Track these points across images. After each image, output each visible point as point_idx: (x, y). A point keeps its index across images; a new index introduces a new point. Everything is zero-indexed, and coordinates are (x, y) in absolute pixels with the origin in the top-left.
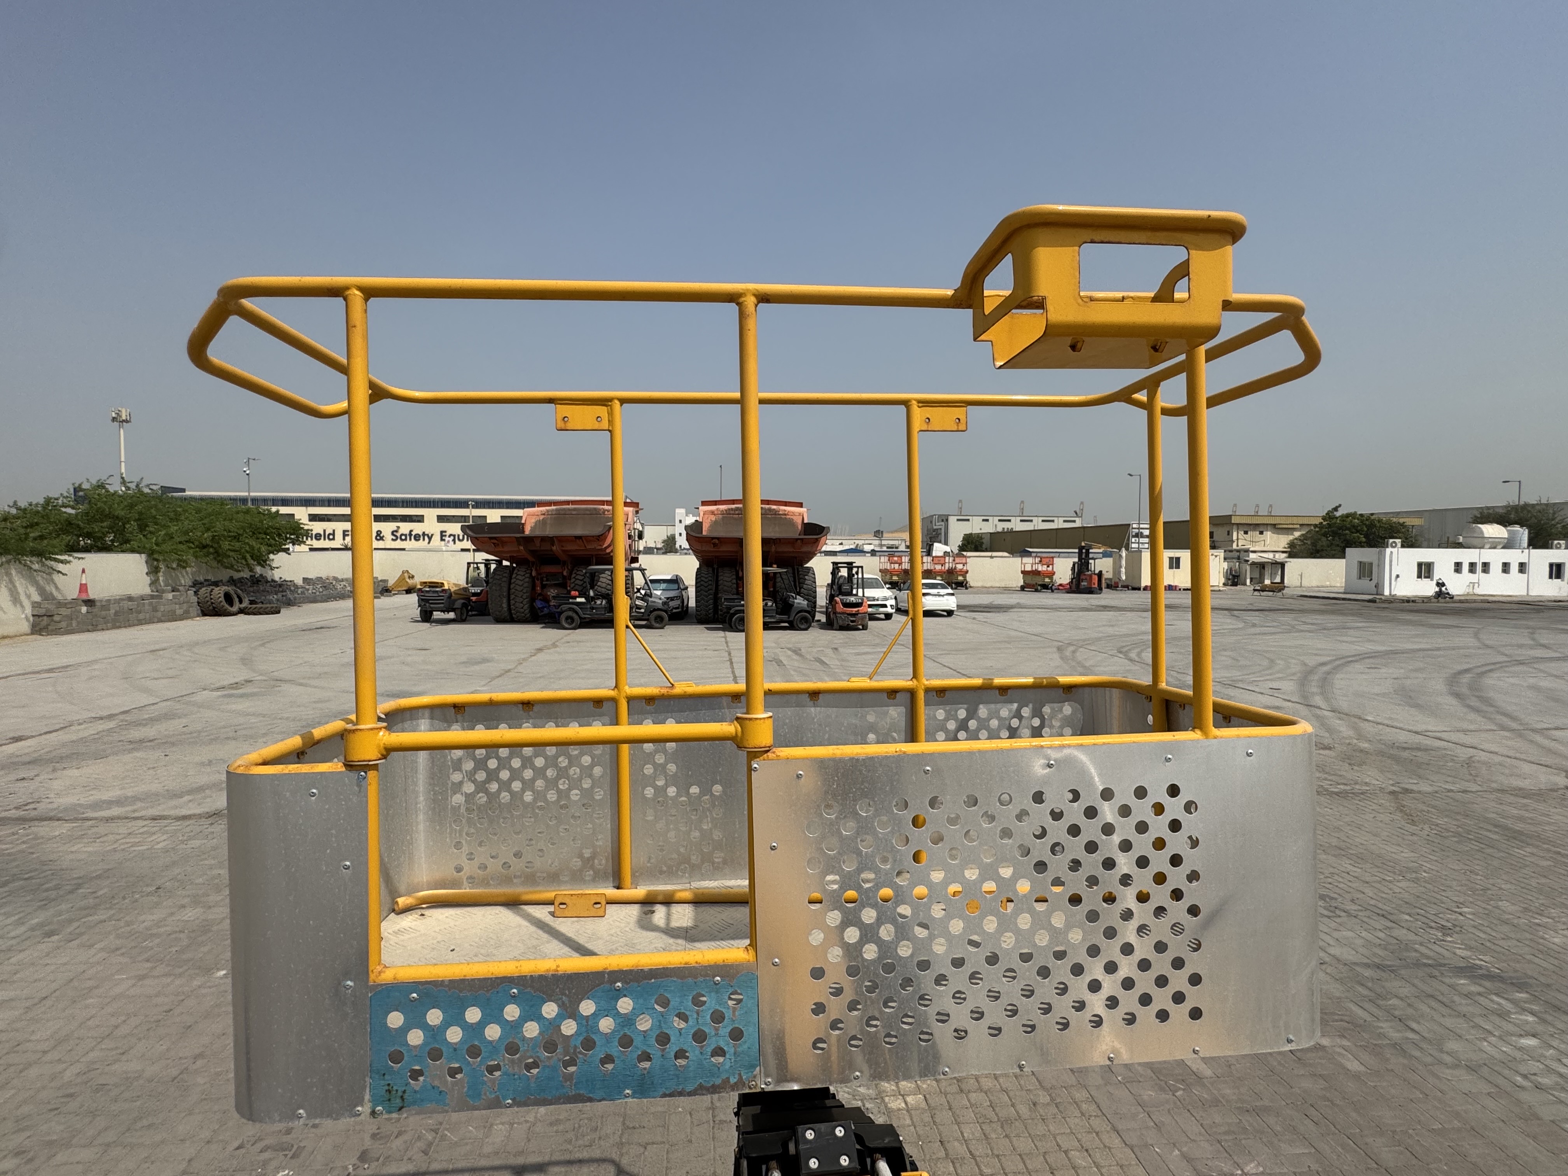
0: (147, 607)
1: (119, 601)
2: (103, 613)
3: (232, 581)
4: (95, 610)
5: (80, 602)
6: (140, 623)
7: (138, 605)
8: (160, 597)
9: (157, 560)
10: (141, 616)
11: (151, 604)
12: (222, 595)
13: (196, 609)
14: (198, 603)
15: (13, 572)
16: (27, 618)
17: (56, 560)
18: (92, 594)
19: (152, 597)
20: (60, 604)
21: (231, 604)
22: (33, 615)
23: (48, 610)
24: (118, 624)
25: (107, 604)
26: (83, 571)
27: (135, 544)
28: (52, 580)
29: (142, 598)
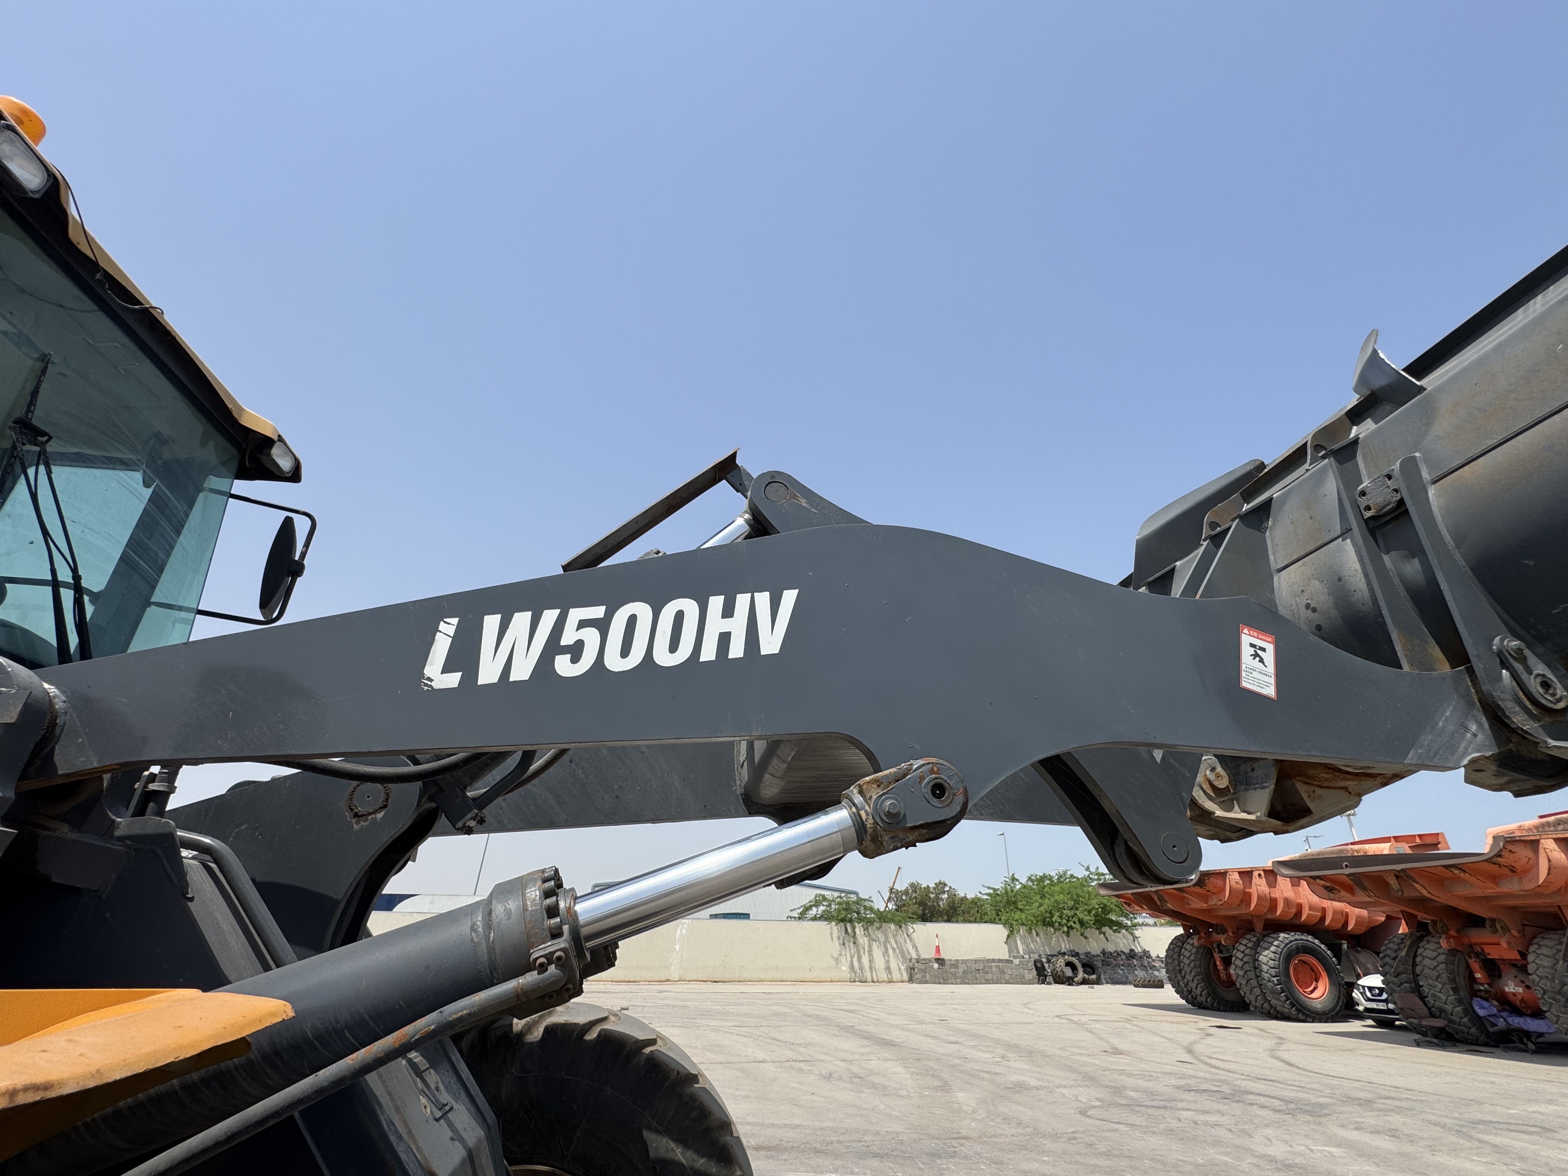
0: (994, 969)
1: (967, 961)
2: (953, 970)
4: (946, 967)
5: (933, 960)
6: (988, 982)
8: (1011, 962)
9: (1012, 928)
10: (989, 976)
11: (1005, 967)
16: (905, 970)
18: (943, 955)
19: (1005, 961)
21: (1075, 973)
22: (907, 967)
23: (915, 964)
24: (966, 981)
25: (956, 964)
26: (937, 936)
29: (991, 962)
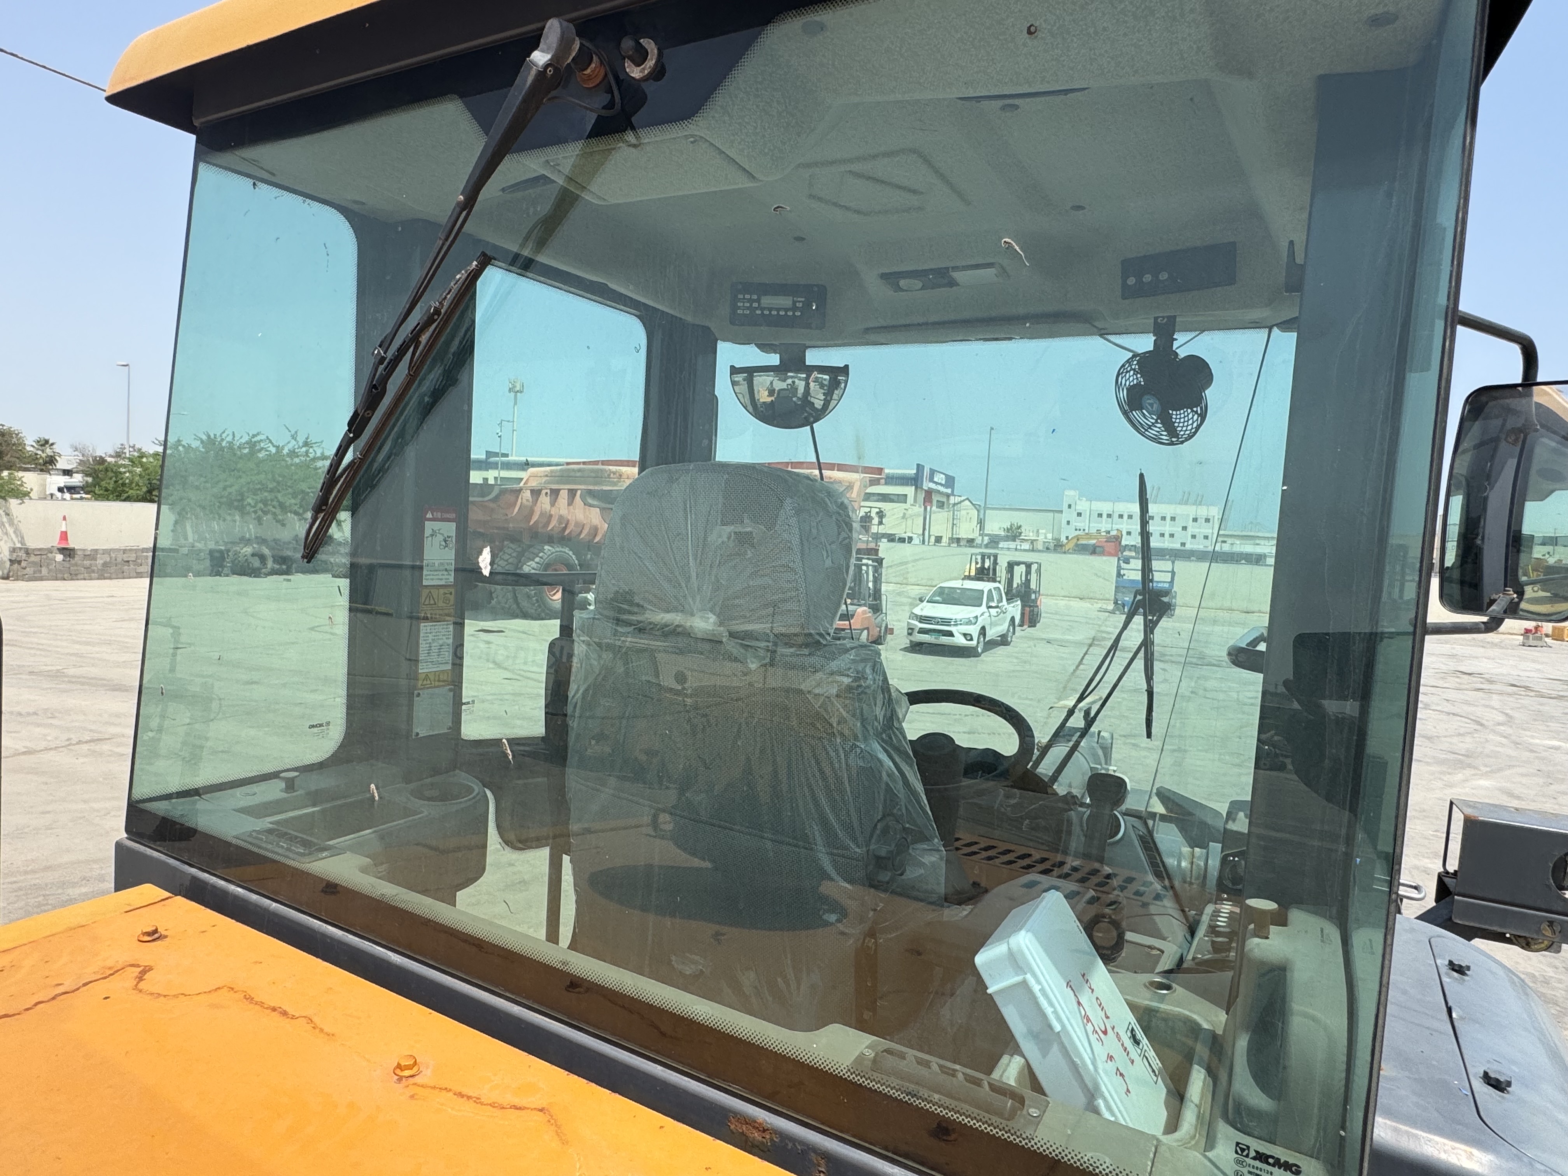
1: (111, 552)
4: (76, 559)
5: (55, 550)
6: (139, 575)
18: (73, 544)
20: (33, 552)
22: (9, 560)
23: (20, 556)
26: (64, 519)
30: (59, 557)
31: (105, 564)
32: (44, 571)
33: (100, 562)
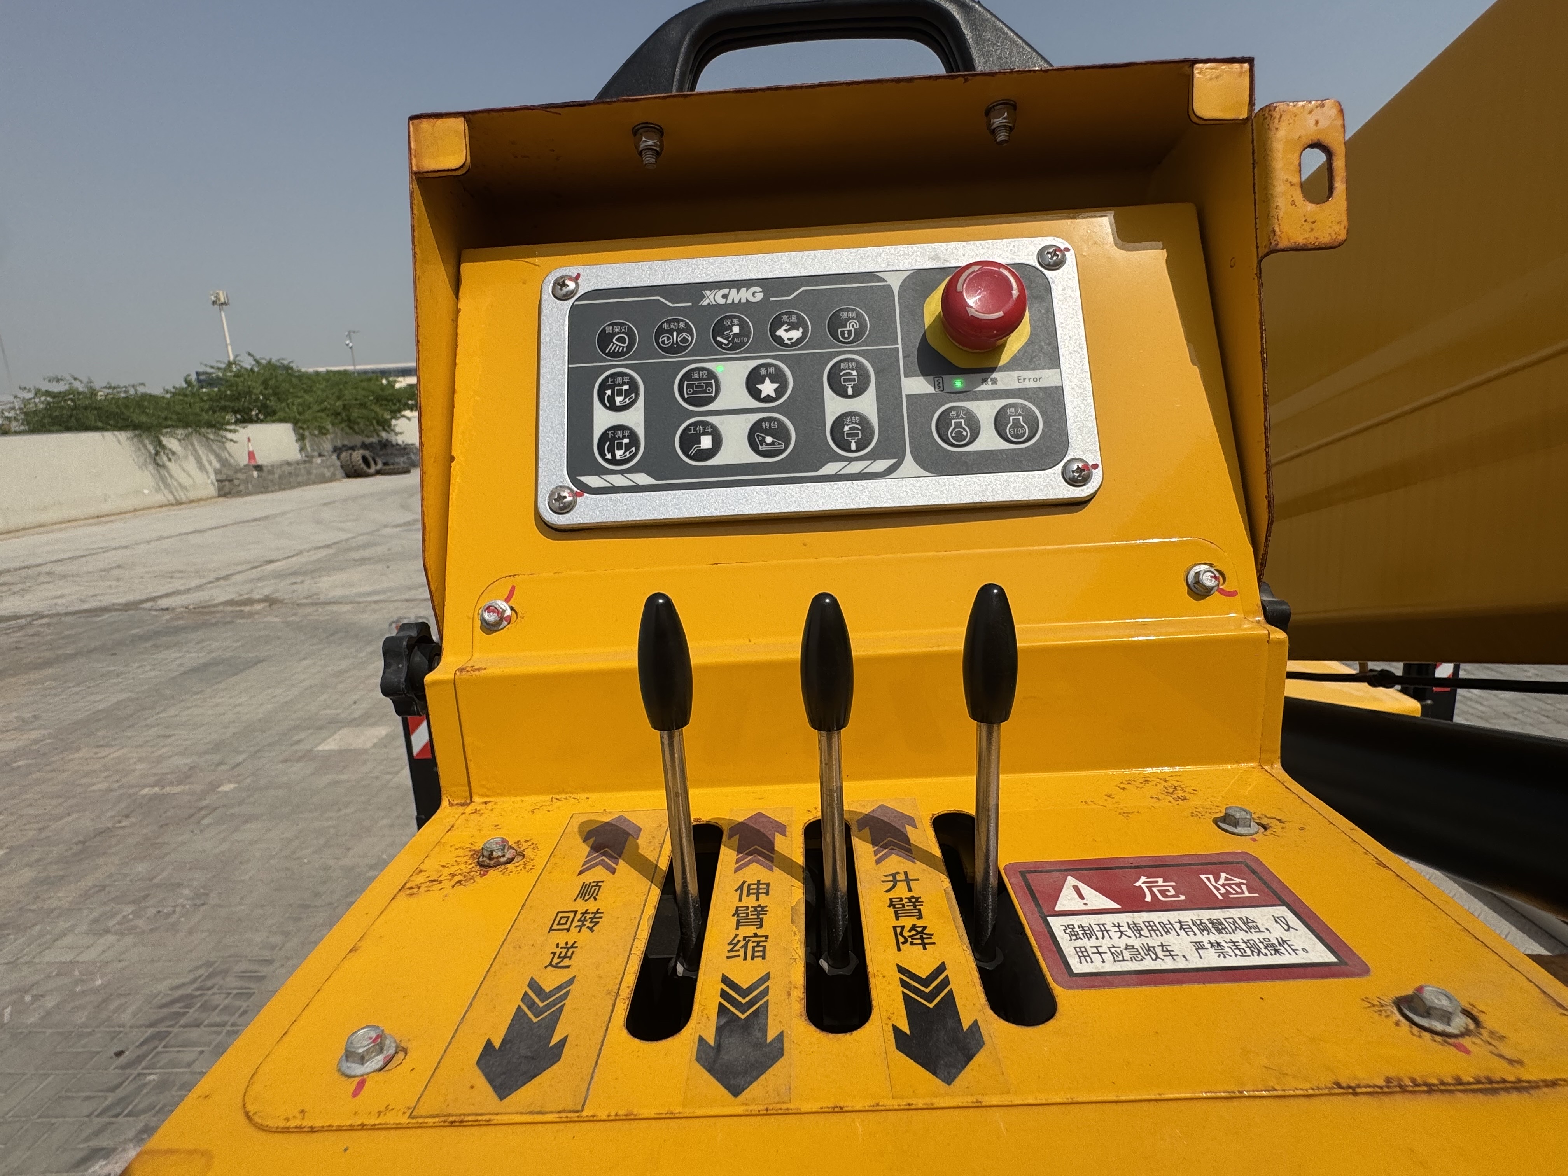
0: (303, 471)
1: (281, 465)
2: (270, 477)
3: (364, 446)
4: (264, 474)
5: (251, 468)
6: (300, 485)
7: (295, 469)
8: (310, 462)
9: (301, 428)
10: (300, 479)
11: (305, 468)
12: (360, 458)
13: (340, 473)
14: (342, 467)
15: (195, 443)
16: (212, 483)
17: (226, 430)
18: (260, 461)
19: (305, 462)
20: (238, 470)
21: (368, 466)
22: (217, 481)
23: (228, 475)
24: (283, 486)
25: (272, 469)
26: (249, 440)
27: (281, 414)
28: (226, 448)
29: (298, 463)
30: (255, 474)
31: (280, 477)
32: (250, 486)
33: (276, 476)
